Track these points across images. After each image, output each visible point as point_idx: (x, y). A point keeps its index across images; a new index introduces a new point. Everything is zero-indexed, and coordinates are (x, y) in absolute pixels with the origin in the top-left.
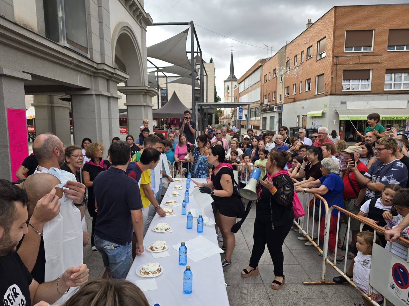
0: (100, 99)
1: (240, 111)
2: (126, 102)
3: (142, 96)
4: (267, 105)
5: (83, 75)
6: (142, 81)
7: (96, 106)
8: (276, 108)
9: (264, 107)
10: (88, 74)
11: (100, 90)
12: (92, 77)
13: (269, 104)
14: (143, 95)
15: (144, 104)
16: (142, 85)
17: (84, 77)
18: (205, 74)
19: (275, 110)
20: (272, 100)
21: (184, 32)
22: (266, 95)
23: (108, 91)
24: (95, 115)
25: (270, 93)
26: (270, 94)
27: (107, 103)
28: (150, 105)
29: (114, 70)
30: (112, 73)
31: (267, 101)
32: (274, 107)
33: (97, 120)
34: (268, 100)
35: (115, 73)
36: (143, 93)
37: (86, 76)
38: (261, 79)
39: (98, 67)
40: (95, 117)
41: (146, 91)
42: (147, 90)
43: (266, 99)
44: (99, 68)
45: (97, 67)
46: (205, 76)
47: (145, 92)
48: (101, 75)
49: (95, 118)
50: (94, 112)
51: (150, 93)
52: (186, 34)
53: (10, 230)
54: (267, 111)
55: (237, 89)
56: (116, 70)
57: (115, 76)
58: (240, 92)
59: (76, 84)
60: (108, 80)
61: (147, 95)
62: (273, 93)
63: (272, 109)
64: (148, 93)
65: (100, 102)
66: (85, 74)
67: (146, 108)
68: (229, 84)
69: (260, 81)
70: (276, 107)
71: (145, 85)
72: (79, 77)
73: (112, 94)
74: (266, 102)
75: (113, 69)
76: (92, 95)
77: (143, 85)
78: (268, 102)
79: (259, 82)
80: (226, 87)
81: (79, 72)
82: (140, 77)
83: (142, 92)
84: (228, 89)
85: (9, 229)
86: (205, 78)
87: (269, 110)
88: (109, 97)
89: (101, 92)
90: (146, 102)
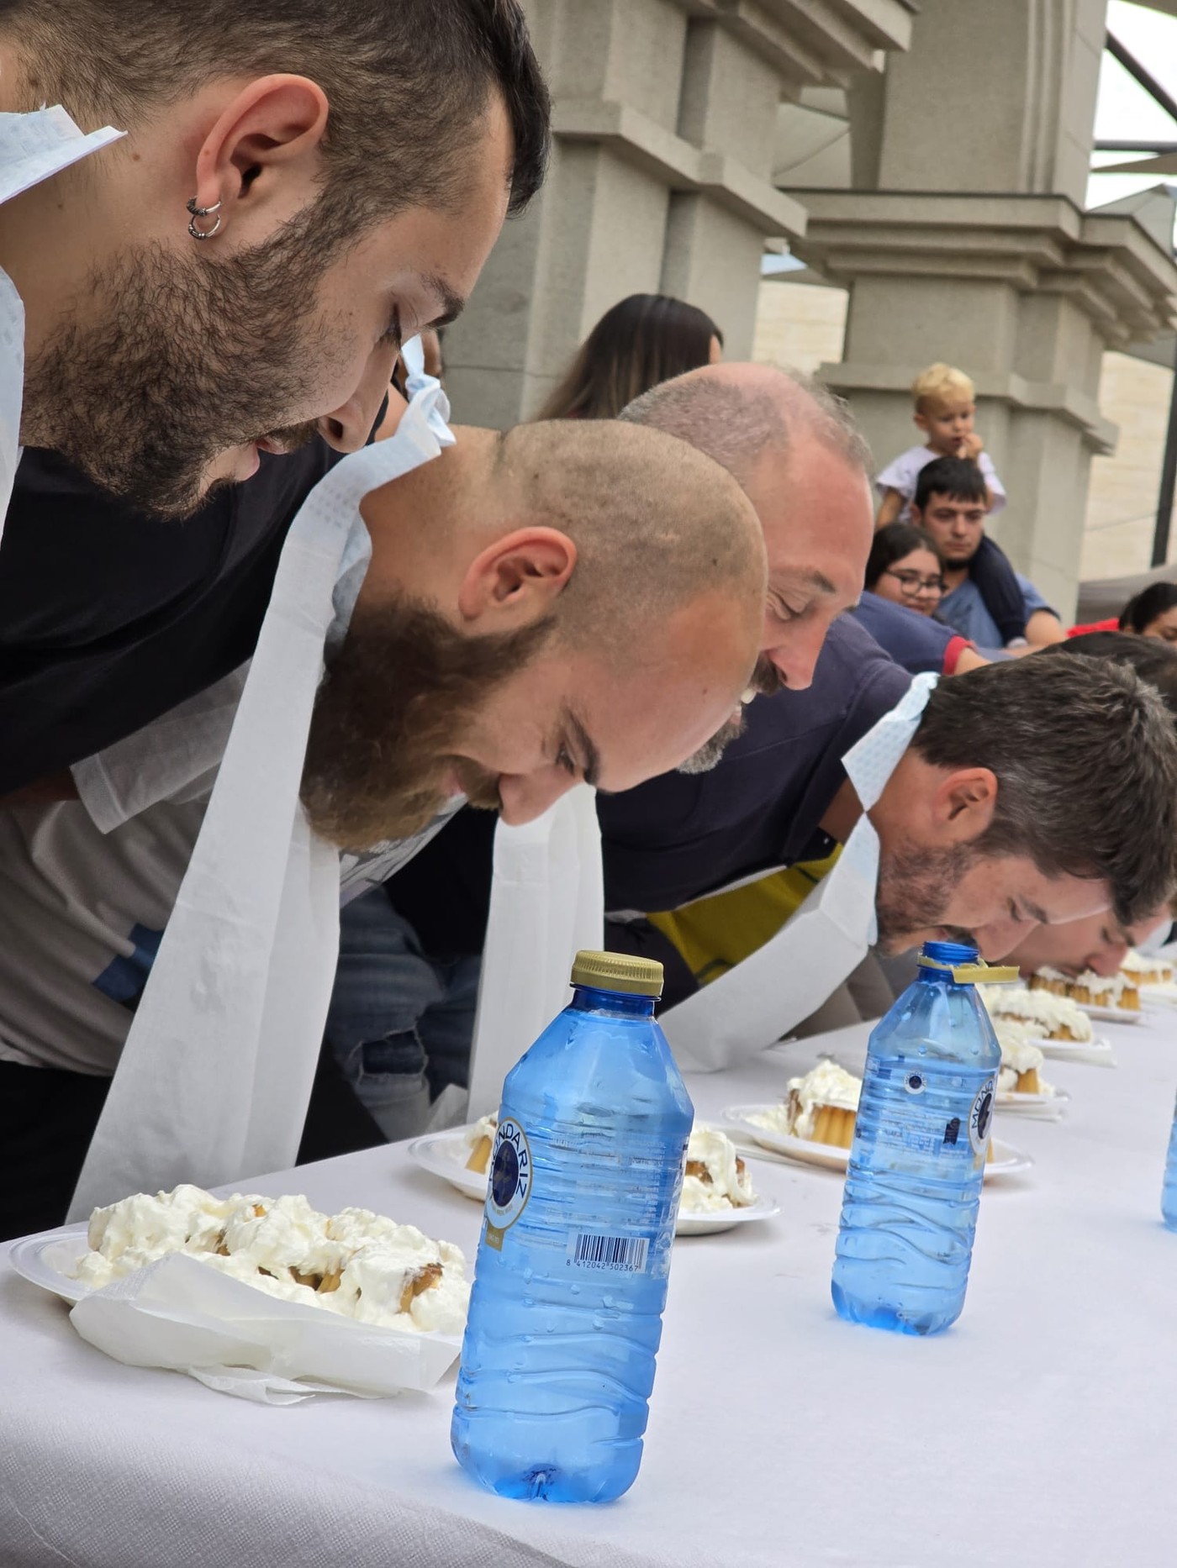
0: (591, 190)
2: (834, 354)
3: (999, 303)
6: (1033, 153)
11: (609, 94)
14: (1023, 293)
15: (1019, 390)
16: (1022, 188)
23: (687, 123)
24: (521, 335)
27: (655, 251)
28: (1075, 404)
36: (1024, 274)
40: (521, 361)
41: (1054, 256)
42: (1070, 247)
47: (1046, 271)
49: (520, 373)
50: (520, 304)
51: (1098, 280)
53: (347, 243)
60: (698, 26)
61: (1056, 295)
64: (1075, 274)
65: (588, 215)
67: (1030, 428)
71: (1058, 188)
73: (714, 162)
77: (1039, 188)
82: (1018, 113)
83: (1012, 258)
85: (350, 229)
88: (681, 193)
89: (614, 110)
90: (1036, 373)
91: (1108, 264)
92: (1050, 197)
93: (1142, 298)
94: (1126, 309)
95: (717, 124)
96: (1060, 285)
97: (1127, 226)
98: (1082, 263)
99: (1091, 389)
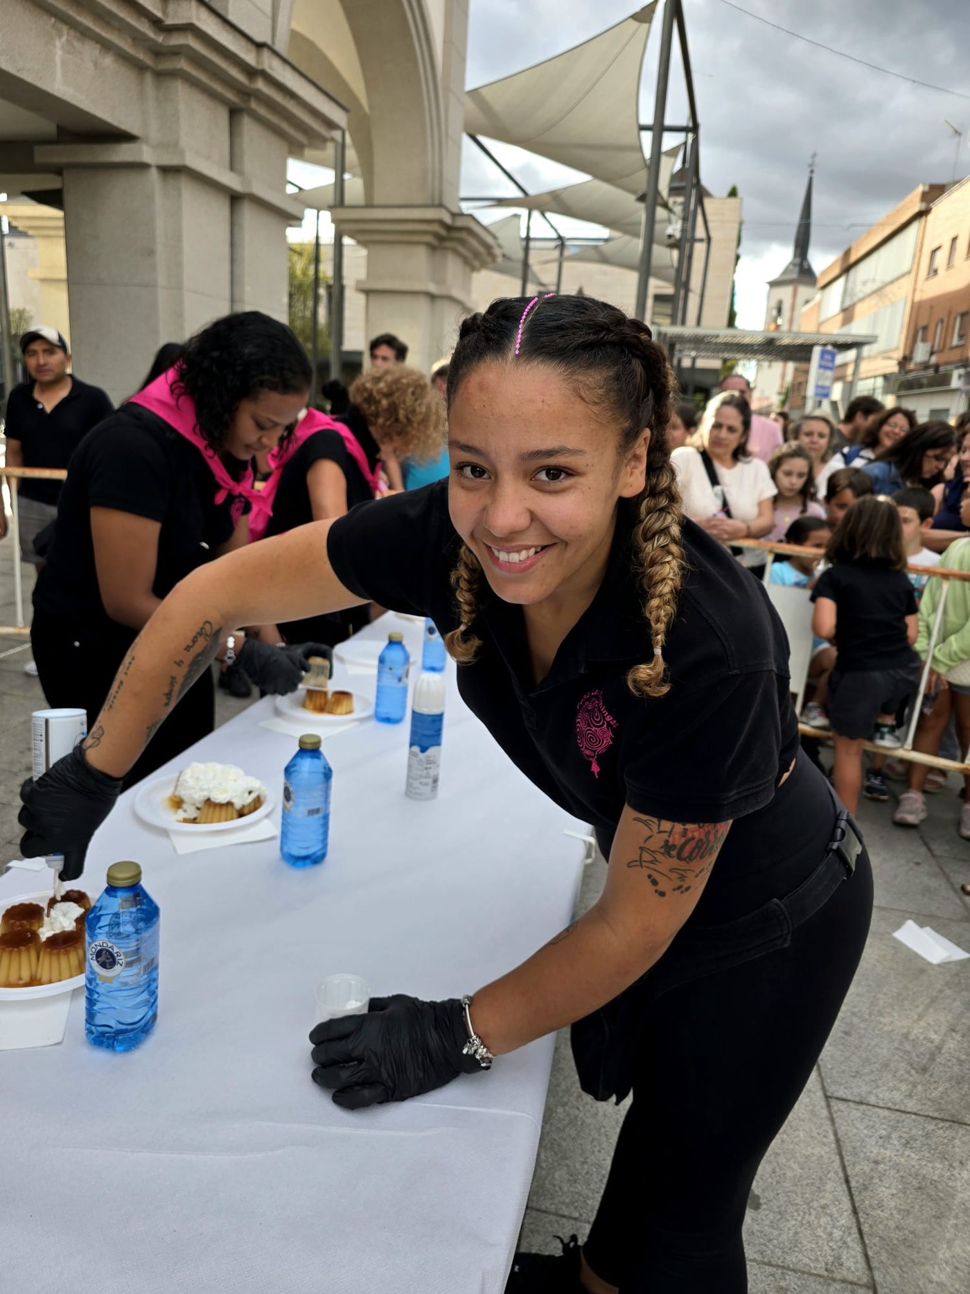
0: (180, 195)
1: (824, 363)
3: (421, 253)
4: (926, 366)
5: (90, 51)
7: (161, 226)
8: (960, 377)
9: (911, 371)
10: (125, 51)
11: (182, 147)
12: (149, 78)
13: (934, 360)
14: (431, 247)
15: (432, 288)
17: (96, 64)
18: (700, 232)
19: (955, 383)
20: (948, 346)
21: (635, 17)
22: (925, 328)
23: (233, 164)
24: (154, 269)
25: (946, 320)
26: (942, 321)
27: (226, 227)
29: (259, 55)
30: (252, 72)
31: (929, 349)
32: (956, 373)
33: (162, 296)
34: (932, 347)
35: (260, 67)
36: (430, 239)
37: (108, 61)
38: (915, 266)
39: (164, 12)
40: (155, 281)
41: (443, 232)
42: (449, 228)
43: (924, 340)
44: (169, 21)
45: (159, 14)
46: (701, 240)
47: (441, 238)
48: (183, 64)
49: (155, 286)
50: (151, 253)
51: (462, 242)
52: (645, 26)
54: (921, 386)
55: (815, 305)
56: (266, 53)
57: (260, 85)
58: (822, 318)
59: (39, 84)
60: (234, 113)
61: (446, 249)
62: (955, 319)
63: (945, 379)
64: (452, 239)
66: (106, 46)
68: (785, 293)
69: (909, 272)
70: (962, 371)
71: (443, 202)
72: (59, 52)
73: (247, 181)
74: (921, 354)
75: (252, 48)
76: (142, 167)
77: (435, 202)
78: (932, 353)
79: (903, 276)
80: (774, 303)
81: (65, 29)
82: (425, 171)
83: (426, 233)
84: (779, 311)
86: (699, 249)
87: (931, 385)
88: (235, 199)
89: (182, 153)
90: (440, 281)
91: (464, 235)
92: (441, 205)
93: (481, 249)
94: (476, 255)
95: (250, 163)
96: (448, 244)
97: (470, 218)
98: (455, 234)
99: (467, 287)
